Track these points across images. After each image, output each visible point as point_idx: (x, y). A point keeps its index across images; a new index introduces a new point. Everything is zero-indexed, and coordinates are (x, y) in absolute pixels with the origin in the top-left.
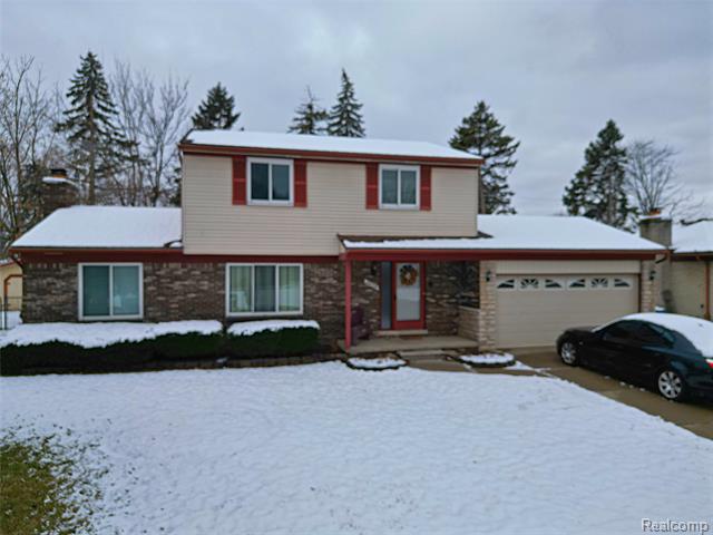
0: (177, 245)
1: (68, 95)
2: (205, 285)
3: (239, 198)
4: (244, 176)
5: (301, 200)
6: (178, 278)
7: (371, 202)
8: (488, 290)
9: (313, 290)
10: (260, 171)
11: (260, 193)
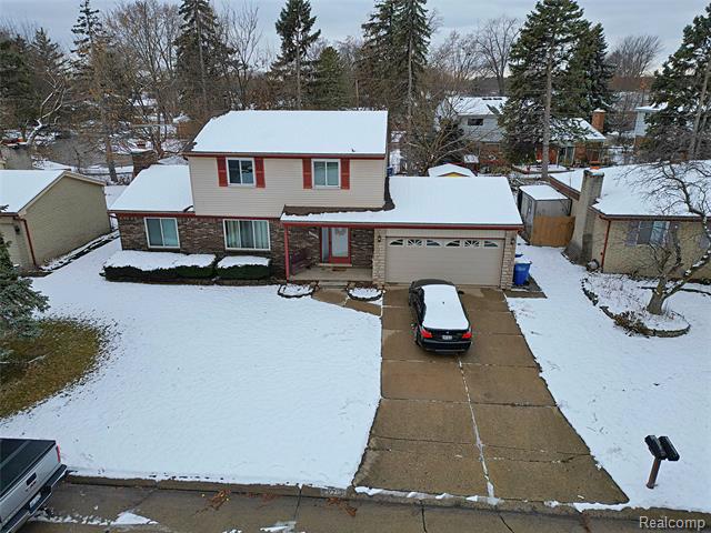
0: (191, 209)
1: (180, 13)
2: (212, 231)
3: (223, 182)
4: (225, 169)
5: (261, 183)
6: (196, 227)
7: (307, 184)
8: (379, 247)
9: (276, 236)
10: (234, 165)
11: (235, 179)
